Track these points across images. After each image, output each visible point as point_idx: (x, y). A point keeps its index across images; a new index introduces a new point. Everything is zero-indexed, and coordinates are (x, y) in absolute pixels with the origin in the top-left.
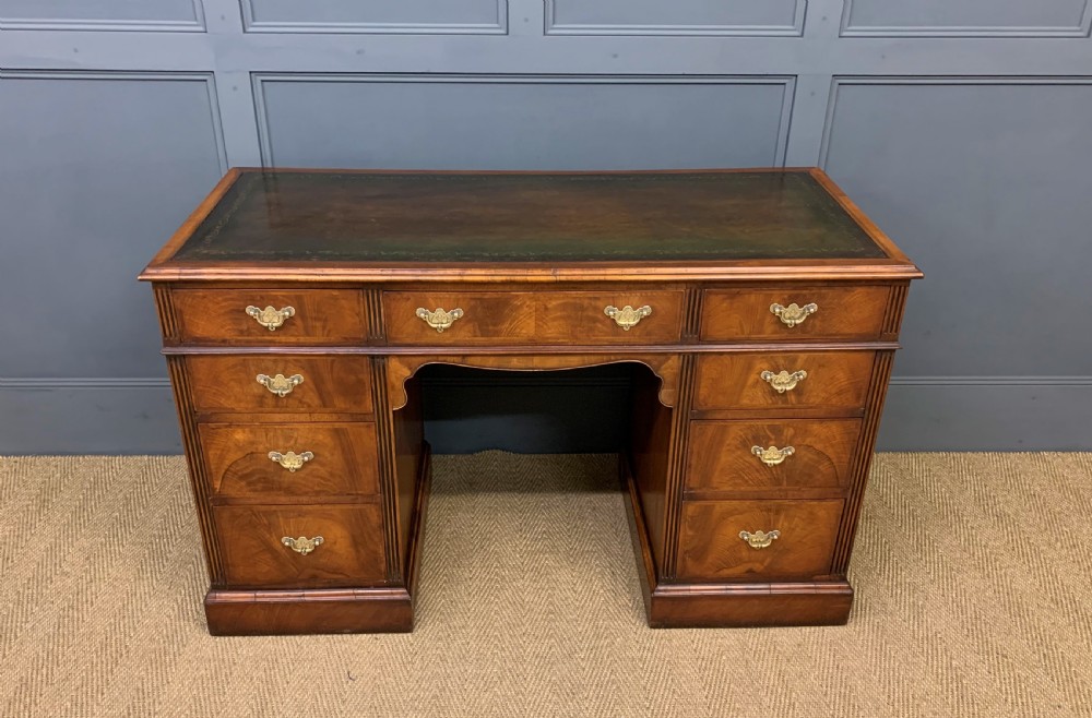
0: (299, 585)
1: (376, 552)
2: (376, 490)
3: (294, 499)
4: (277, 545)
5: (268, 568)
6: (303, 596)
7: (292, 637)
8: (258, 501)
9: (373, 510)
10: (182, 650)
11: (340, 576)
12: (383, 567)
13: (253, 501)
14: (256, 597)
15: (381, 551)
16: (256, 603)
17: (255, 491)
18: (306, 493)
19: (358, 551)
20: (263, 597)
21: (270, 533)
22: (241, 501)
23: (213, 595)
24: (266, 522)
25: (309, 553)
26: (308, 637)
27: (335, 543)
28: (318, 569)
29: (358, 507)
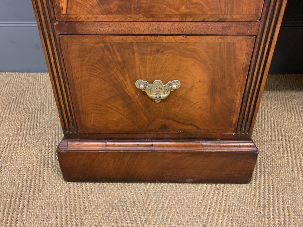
0: (148, 135)
1: (232, 101)
2: (256, 15)
3: (154, 27)
4: (131, 91)
5: (120, 116)
6: (152, 146)
7: (138, 184)
8: (111, 30)
9: (244, 44)
10: (36, 195)
11: (190, 127)
12: (235, 118)
13: (106, 29)
14: (106, 146)
15: (238, 101)
16: (106, 152)
17: (109, 12)
18: (168, 18)
19: (213, 99)
20: (114, 146)
21: (124, 75)
22: (92, 29)
23: (65, 143)
24: (119, 59)
25: (163, 100)
26: (153, 185)
27: (191, 89)
28: (168, 119)
29: (228, 39)
